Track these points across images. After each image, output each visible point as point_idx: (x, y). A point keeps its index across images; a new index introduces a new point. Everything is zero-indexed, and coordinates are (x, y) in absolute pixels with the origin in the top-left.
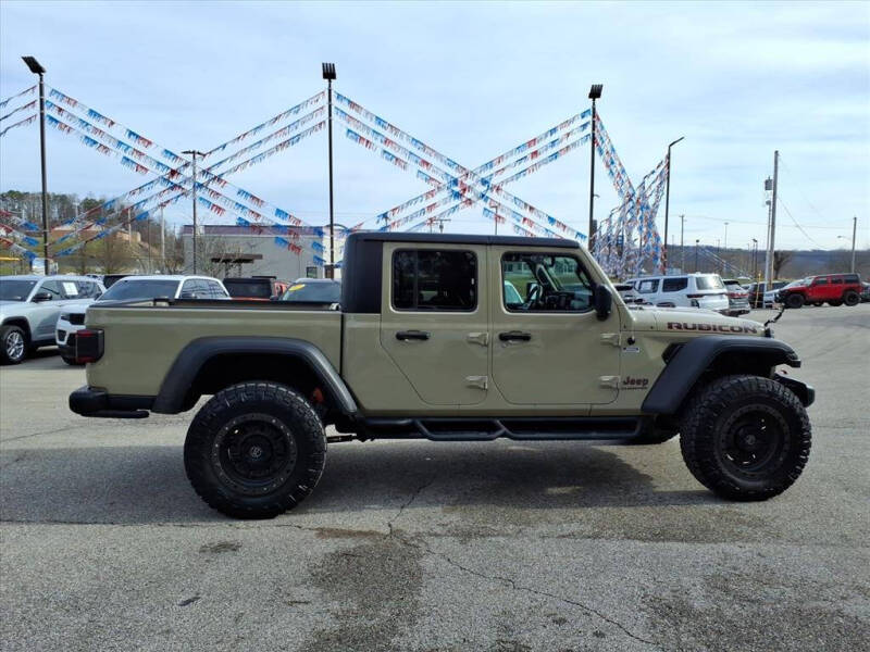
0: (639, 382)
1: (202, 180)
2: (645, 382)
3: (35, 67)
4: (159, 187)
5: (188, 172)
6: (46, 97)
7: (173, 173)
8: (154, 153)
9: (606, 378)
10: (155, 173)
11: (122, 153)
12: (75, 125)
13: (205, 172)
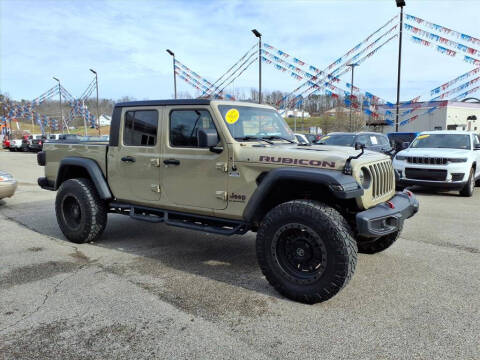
0: (240, 197)
1: (327, 80)
2: (244, 198)
3: (258, 34)
4: (308, 87)
5: (321, 77)
6: (263, 48)
7: (315, 78)
8: (306, 69)
9: (219, 193)
10: (306, 79)
11: (291, 70)
12: (273, 60)
13: (329, 76)
